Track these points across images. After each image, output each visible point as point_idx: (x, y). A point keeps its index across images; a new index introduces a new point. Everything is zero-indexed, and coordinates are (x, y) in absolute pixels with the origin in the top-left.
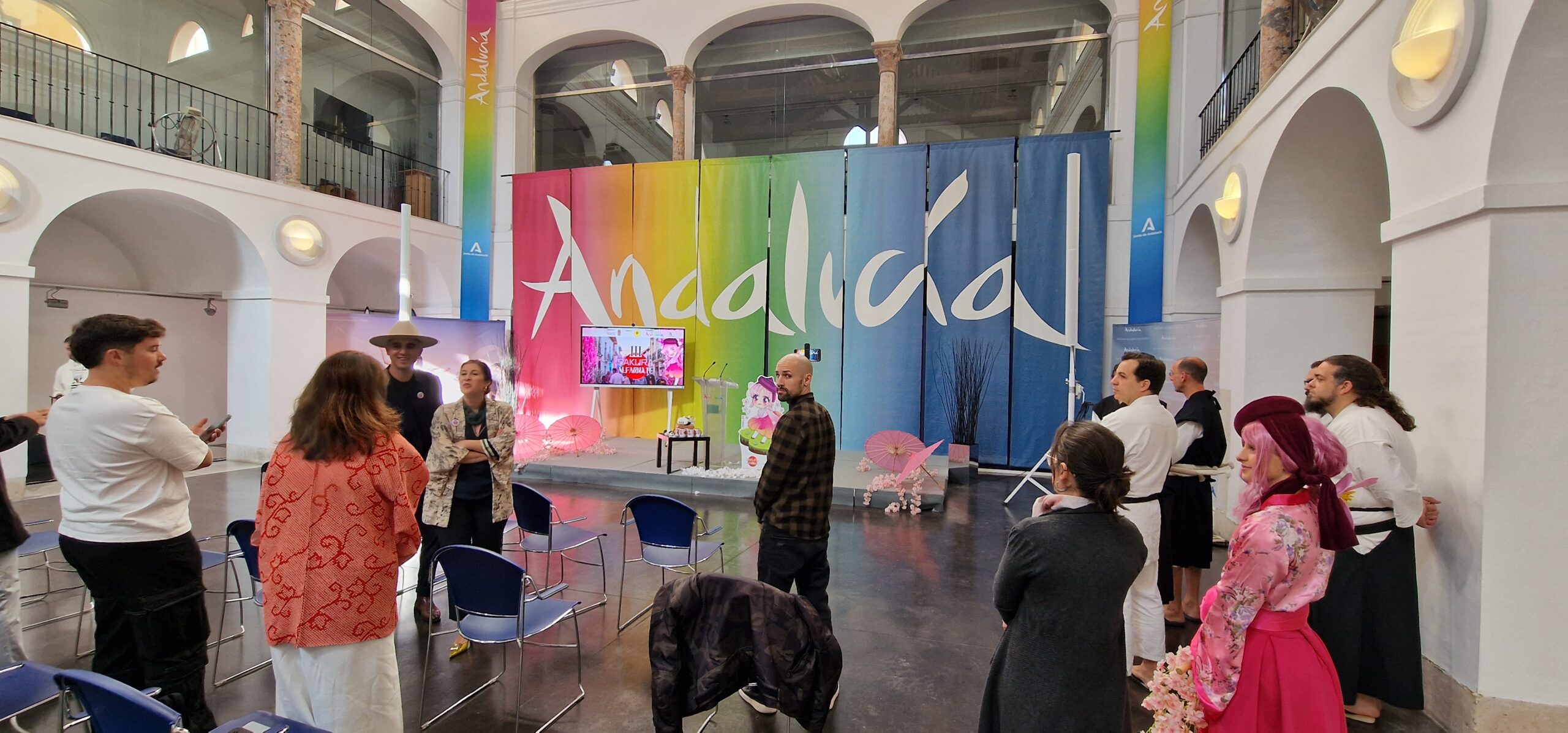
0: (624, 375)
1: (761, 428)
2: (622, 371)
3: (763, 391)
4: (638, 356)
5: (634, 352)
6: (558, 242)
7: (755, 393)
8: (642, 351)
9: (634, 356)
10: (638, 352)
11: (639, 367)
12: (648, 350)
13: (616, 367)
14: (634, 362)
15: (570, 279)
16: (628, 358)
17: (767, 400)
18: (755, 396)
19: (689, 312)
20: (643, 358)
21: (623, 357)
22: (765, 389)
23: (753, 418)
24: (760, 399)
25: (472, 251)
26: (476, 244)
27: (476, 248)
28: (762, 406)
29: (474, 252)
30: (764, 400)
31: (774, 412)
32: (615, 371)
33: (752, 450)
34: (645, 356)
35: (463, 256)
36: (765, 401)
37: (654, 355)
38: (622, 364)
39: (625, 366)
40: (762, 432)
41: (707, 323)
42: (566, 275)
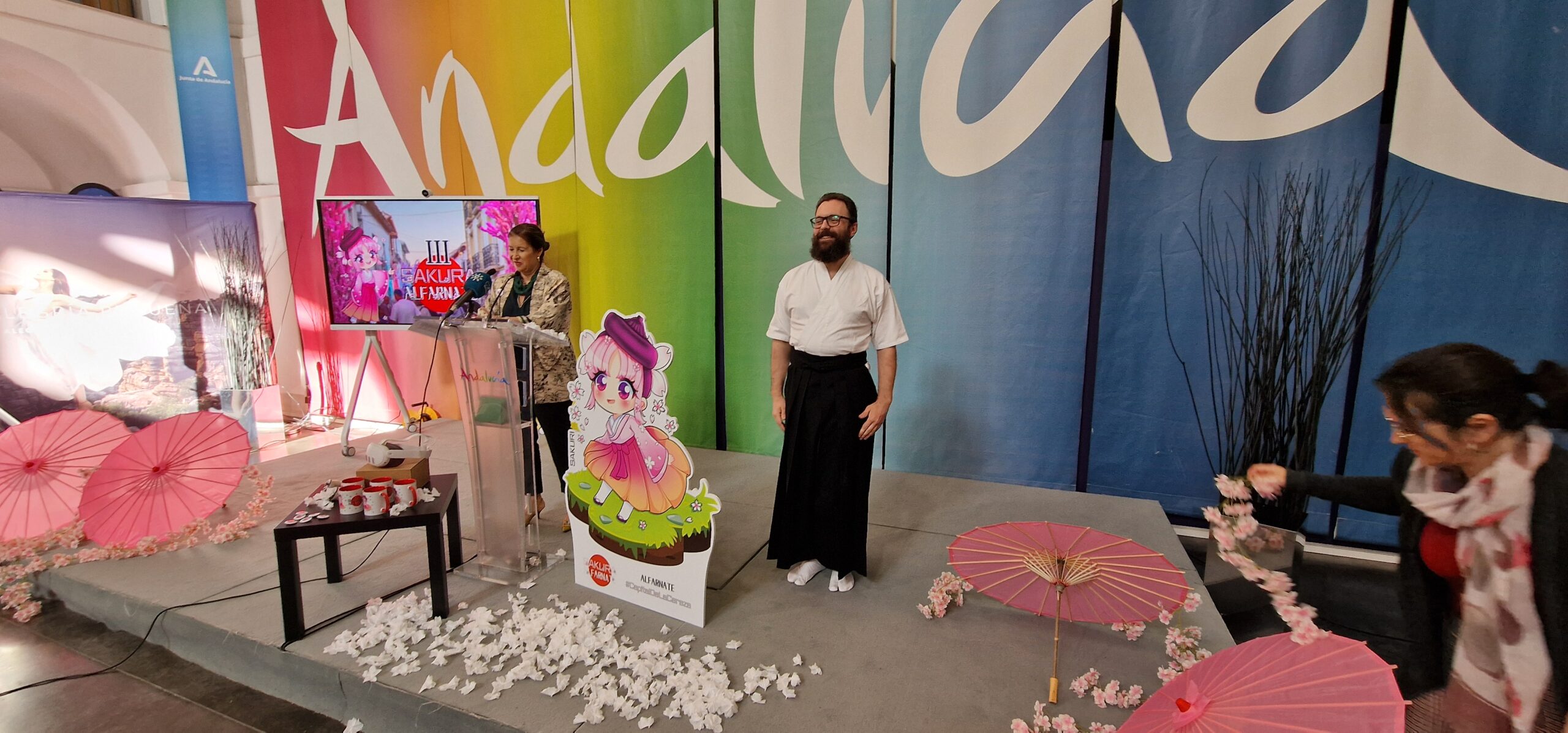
0: (419, 303)
1: (617, 475)
2: (412, 294)
3: (616, 360)
4: (443, 263)
5: (434, 253)
6: (329, 41)
7: (598, 365)
8: (452, 249)
9: (435, 263)
10: (442, 253)
11: (447, 285)
12: (463, 249)
13: (400, 287)
14: (435, 276)
15: (354, 116)
16: (422, 266)
17: (628, 389)
18: (598, 376)
19: (558, 171)
20: (455, 265)
21: (413, 264)
22: (623, 355)
23: (596, 443)
24: (612, 383)
25: (197, 72)
26: (204, 60)
27: (205, 68)
28: (617, 408)
29: (202, 75)
30: (622, 388)
31: (650, 430)
32: (399, 294)
33: (598, 536)
34: (459, 261)
35: (180, 85)
36: (624, 395)
37: (475, 259)
38: (411, 279)
39: (419, 284)
40: (621, 486)
41: (596, 187)
42: (349, 110)
